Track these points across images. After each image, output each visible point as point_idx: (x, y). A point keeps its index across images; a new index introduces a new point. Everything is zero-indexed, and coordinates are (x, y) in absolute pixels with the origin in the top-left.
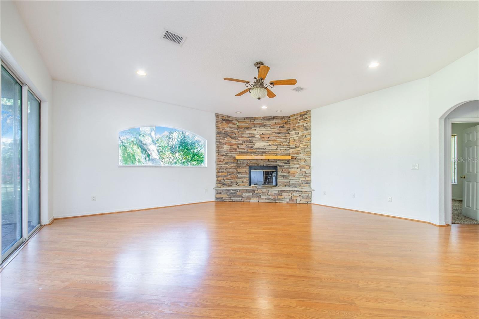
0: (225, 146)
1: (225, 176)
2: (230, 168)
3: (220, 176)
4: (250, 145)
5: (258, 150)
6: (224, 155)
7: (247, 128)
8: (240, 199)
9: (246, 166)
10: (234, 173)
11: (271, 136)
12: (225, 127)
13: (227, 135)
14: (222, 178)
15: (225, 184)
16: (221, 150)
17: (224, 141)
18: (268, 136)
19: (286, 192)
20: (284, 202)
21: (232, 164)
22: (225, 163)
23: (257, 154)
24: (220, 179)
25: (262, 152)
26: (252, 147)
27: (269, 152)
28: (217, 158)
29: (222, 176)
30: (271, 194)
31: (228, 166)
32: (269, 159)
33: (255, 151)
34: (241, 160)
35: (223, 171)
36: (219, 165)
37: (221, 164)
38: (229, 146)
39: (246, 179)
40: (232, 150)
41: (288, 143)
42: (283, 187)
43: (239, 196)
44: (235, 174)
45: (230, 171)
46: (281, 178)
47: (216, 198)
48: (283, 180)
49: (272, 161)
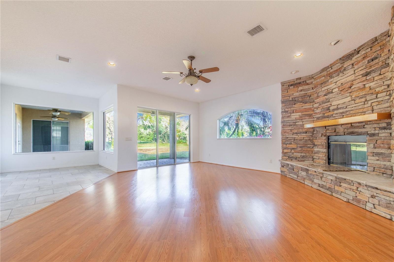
0: (292, 114)
1: (293, 149)
2: (301, 140)
3: (286, 148)
4: (325, 107)
5: (335, 112)
6: (291, 125)
7: (322, 84)
9: (322, 136)
10: (308, 146)
12: (292, 93)
13: (296, 101)
14: (289, 151)
15: (293, 157)
16: (287, 119)
17: (292, 109)
18: (349, 85)
19: (347, 182)
21: (304, 134)
22: (293, 134)
23: (335, 118)
24: (285, 151)
25: (342, 113)
26: (328, 109)
27: (351, 112)
28: (283, 129)
29: (289, 148)
30: (326, 180)
31: (297, 136)
32: (351, 124)
33: (332, 113)
34: (318, 129)
35: (289, 142)
36: (285, 136)
37: (287, 135)
38: (300, 114)
39: (323, 154)
40: (303, 118)
43: (295, 174)
44: (310, 147)
45: (301, 142)
46: (373, 158)
47: (282, 171)
48: (378, 162)
49: (358, 127)
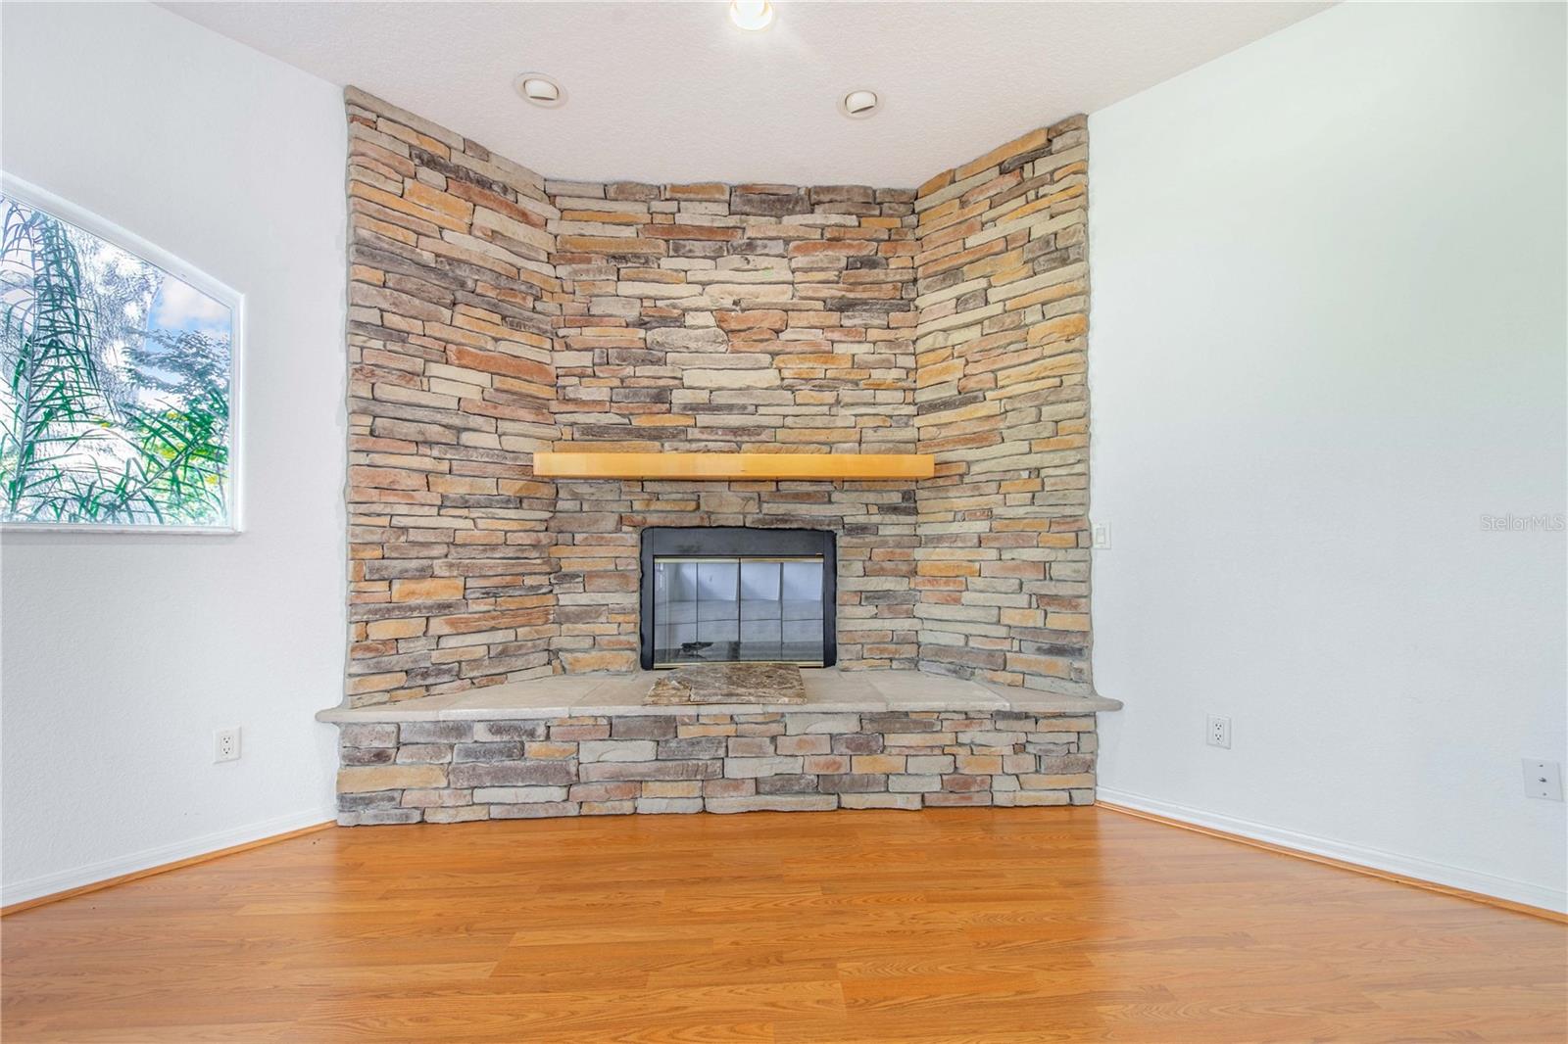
0: (435, 369)
1: (444, 607)
2: (494, 547)
3: (387, 611)
4: (646, 382)
5: (704, 419)
6: (430, 444)
8: (557, 793)
9: (618, 530)
10: (529, 581)
11: (795, 319)
12: (438, 215)
13: (463, 285)
14: (416, 625)
15: (439, 670)
16: (403, 394)
17: (434, 329)
18: (775, 319)
19: (915, 722)
20: (900, 802)
21: (512, 514)
22: (440, 507)
23: (694, 446)
24: (380, 631)
25: (735, 431)
26: (661, 396)
27: (781, 434)
28: (362, 459)
29: (412, 609)
30: (800, 744)
31: (469, 524)
32: (778, 481)
33: (683, 421)
34: (583, 489)
35: (414, 564)
36: (384, 521)
37: (404, 510)
38: (484, 379)
39: (620, 618)
40: (507, 412)
41: (902, 374)
42: (874, 668)
43: (543, 775)
44: (540, 586)
45: (494, 563)
46: (859, 611)
47: (347, 802)
48: (877, 624)
49: (799, 497)
